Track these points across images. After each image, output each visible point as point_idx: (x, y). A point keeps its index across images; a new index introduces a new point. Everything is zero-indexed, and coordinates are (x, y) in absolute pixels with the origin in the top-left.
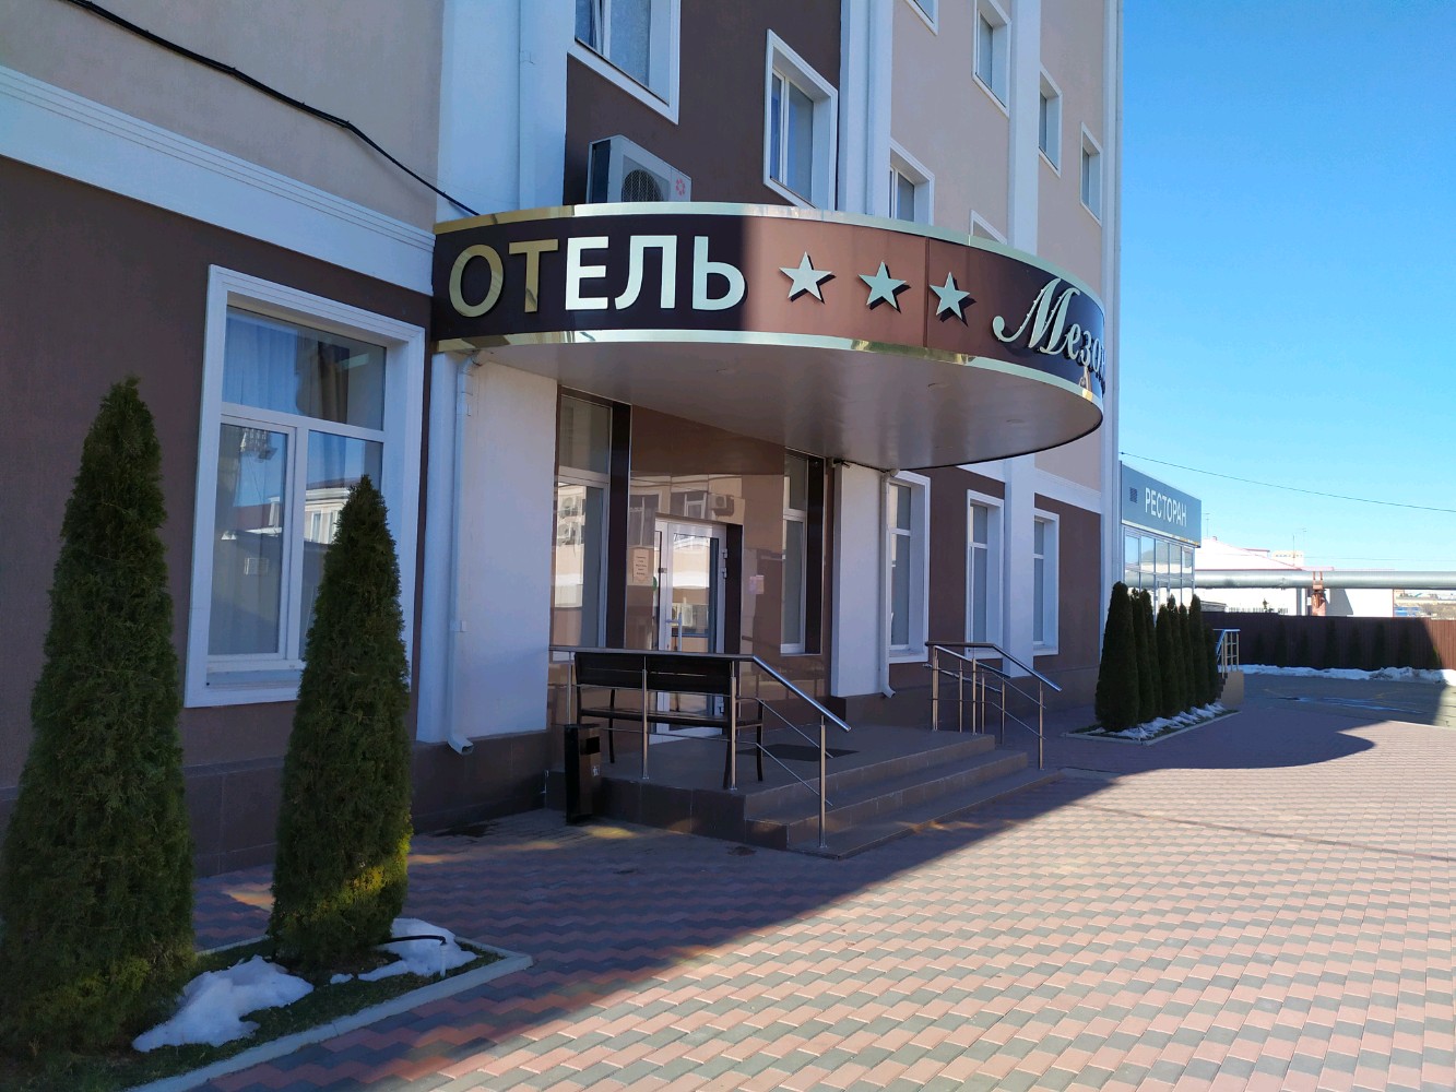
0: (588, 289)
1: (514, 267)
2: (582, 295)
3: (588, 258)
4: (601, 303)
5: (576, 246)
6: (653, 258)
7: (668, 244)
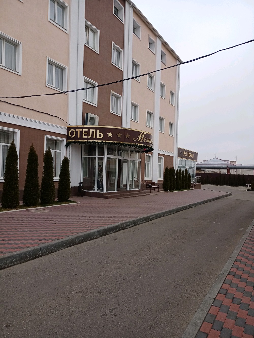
0: (85, 135)
1: (77, 132)
2: (84, 136)
3: (85, 132)
4: (87, 137)
5: (84, 130)
6: (93, 132)
7: (94, 130)
